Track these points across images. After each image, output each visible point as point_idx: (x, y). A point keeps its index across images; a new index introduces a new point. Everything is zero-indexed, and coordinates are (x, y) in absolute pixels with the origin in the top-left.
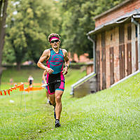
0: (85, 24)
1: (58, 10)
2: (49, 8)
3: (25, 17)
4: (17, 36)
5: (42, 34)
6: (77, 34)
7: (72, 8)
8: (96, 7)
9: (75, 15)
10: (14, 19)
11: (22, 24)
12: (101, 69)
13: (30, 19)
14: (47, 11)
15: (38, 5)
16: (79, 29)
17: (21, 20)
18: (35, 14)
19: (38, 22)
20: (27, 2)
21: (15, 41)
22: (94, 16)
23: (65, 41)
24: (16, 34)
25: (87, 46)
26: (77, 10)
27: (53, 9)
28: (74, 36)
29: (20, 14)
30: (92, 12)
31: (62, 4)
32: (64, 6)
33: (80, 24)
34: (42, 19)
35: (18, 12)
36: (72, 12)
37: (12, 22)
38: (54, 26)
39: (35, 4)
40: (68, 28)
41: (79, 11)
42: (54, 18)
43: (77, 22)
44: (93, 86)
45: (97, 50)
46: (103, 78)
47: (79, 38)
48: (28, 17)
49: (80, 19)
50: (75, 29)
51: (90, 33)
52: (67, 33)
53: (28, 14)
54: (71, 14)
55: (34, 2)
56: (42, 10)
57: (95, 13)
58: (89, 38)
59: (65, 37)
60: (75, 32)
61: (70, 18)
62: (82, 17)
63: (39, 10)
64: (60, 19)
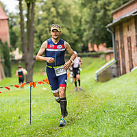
0: (102, 18)
1: (77, 8)
2: (70, 6)
3: (49, 15)
4: (44, 32)
5: (65, 29)
6: (95, 27)
7: (90, 5)
8: (110, 3)
9: (93, 10)
10: (40, 18)
11: (47, 22)
12: (120, 56)
13: (54, 17)
14: (68, 9)
15: (60, 4)
16: (96, 22)
17: (46, 18)
18: (58, 12)
19: (61, 19)
20: (50, 2)
21: (42, 37)
22: (109, 10)
23: (85, 34)
24: (43, 30)
25: (105, 37)
26: (94, 6)
27: (73, 7)
28: (93, 29)
29: (45, 13)
30: (107, 8)
31: (80, 2)
32: (82, 4)
33: (98, 18)
34: (64, 16)
35: (43, 11)
36: (90, 9)
37: (39, 20)
38: (75, 21)
39: (57, 3)
40: (87, 22)
41: (96, 7)
42: (74, 15)
43: (94, 17)
44: (114, 72)
45: (116, 39)
46: (123, 64)
47: (97, 30)
48: (52, 15)
49: (97, 14)
50: (94, 22)
51: (109, 25)
52: (86, 27)
53: (52, 12)
54: (89, 10)
55: (56, 2)
56: (64, 9)
57: (110, 8)
58: (108, 30)
59: (85, 30)
60: (93, 25)
61: (89, 14)
62: (99, 12)
63: (61, 9)
64: (79, 15)
